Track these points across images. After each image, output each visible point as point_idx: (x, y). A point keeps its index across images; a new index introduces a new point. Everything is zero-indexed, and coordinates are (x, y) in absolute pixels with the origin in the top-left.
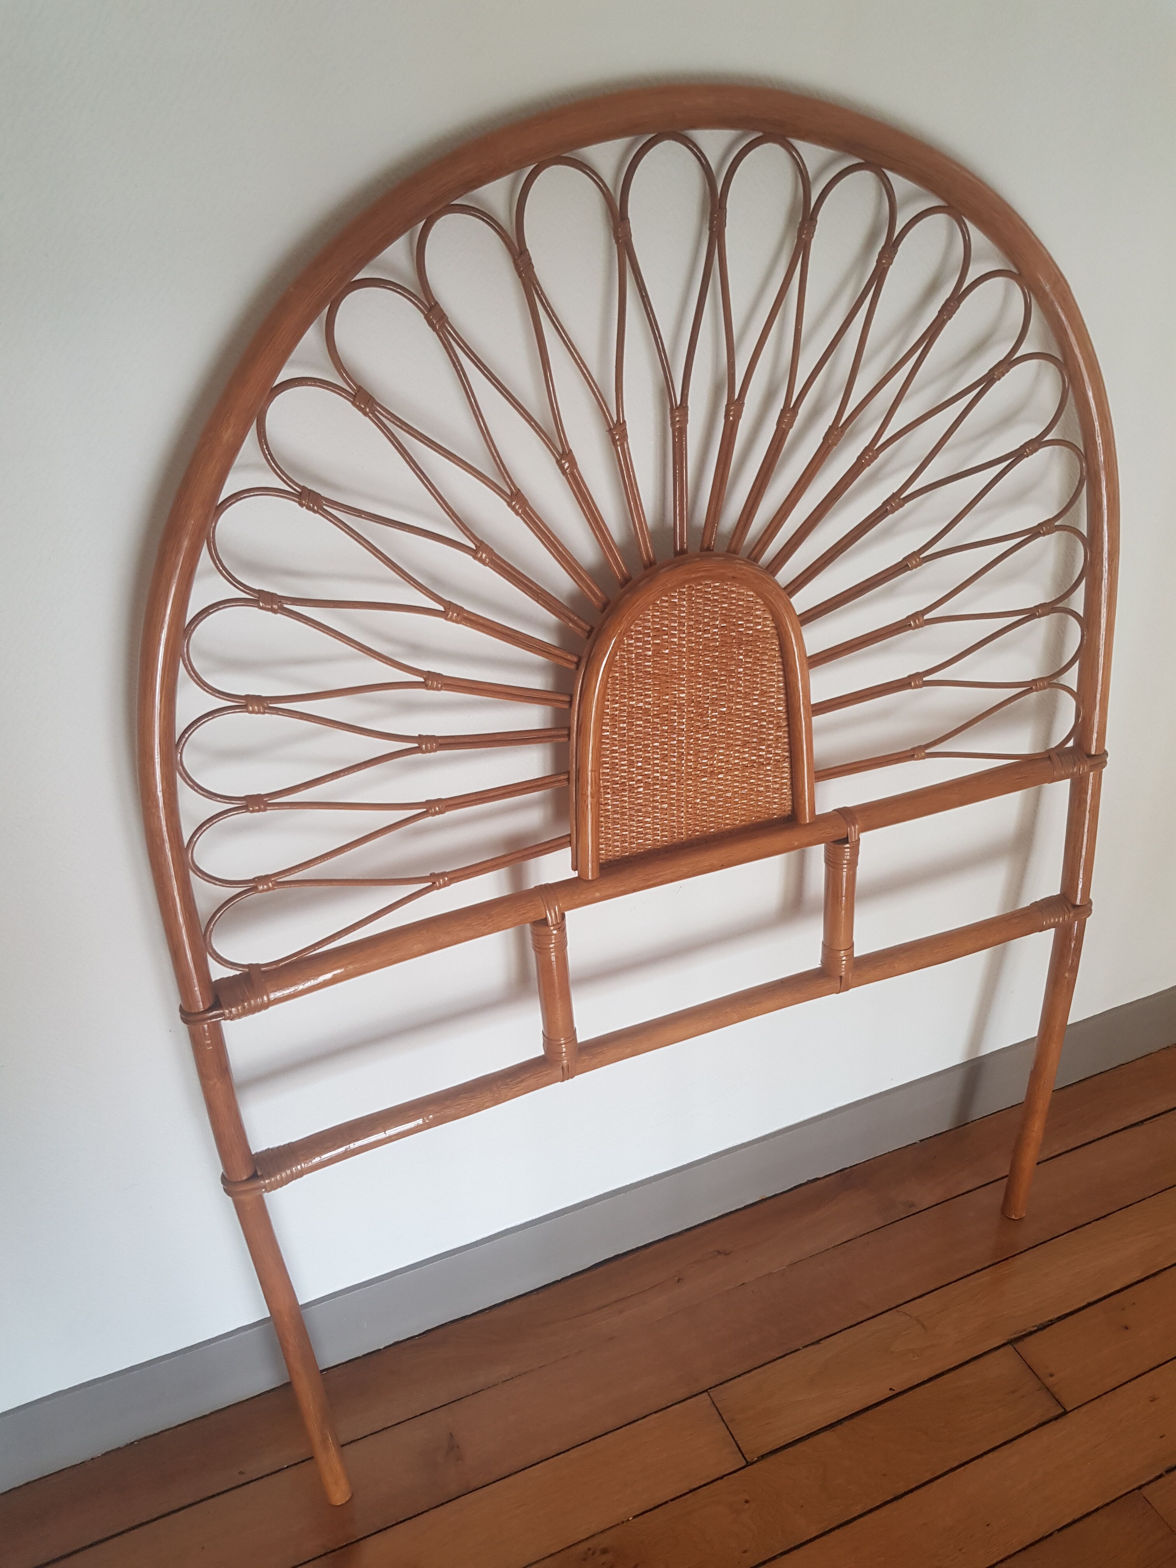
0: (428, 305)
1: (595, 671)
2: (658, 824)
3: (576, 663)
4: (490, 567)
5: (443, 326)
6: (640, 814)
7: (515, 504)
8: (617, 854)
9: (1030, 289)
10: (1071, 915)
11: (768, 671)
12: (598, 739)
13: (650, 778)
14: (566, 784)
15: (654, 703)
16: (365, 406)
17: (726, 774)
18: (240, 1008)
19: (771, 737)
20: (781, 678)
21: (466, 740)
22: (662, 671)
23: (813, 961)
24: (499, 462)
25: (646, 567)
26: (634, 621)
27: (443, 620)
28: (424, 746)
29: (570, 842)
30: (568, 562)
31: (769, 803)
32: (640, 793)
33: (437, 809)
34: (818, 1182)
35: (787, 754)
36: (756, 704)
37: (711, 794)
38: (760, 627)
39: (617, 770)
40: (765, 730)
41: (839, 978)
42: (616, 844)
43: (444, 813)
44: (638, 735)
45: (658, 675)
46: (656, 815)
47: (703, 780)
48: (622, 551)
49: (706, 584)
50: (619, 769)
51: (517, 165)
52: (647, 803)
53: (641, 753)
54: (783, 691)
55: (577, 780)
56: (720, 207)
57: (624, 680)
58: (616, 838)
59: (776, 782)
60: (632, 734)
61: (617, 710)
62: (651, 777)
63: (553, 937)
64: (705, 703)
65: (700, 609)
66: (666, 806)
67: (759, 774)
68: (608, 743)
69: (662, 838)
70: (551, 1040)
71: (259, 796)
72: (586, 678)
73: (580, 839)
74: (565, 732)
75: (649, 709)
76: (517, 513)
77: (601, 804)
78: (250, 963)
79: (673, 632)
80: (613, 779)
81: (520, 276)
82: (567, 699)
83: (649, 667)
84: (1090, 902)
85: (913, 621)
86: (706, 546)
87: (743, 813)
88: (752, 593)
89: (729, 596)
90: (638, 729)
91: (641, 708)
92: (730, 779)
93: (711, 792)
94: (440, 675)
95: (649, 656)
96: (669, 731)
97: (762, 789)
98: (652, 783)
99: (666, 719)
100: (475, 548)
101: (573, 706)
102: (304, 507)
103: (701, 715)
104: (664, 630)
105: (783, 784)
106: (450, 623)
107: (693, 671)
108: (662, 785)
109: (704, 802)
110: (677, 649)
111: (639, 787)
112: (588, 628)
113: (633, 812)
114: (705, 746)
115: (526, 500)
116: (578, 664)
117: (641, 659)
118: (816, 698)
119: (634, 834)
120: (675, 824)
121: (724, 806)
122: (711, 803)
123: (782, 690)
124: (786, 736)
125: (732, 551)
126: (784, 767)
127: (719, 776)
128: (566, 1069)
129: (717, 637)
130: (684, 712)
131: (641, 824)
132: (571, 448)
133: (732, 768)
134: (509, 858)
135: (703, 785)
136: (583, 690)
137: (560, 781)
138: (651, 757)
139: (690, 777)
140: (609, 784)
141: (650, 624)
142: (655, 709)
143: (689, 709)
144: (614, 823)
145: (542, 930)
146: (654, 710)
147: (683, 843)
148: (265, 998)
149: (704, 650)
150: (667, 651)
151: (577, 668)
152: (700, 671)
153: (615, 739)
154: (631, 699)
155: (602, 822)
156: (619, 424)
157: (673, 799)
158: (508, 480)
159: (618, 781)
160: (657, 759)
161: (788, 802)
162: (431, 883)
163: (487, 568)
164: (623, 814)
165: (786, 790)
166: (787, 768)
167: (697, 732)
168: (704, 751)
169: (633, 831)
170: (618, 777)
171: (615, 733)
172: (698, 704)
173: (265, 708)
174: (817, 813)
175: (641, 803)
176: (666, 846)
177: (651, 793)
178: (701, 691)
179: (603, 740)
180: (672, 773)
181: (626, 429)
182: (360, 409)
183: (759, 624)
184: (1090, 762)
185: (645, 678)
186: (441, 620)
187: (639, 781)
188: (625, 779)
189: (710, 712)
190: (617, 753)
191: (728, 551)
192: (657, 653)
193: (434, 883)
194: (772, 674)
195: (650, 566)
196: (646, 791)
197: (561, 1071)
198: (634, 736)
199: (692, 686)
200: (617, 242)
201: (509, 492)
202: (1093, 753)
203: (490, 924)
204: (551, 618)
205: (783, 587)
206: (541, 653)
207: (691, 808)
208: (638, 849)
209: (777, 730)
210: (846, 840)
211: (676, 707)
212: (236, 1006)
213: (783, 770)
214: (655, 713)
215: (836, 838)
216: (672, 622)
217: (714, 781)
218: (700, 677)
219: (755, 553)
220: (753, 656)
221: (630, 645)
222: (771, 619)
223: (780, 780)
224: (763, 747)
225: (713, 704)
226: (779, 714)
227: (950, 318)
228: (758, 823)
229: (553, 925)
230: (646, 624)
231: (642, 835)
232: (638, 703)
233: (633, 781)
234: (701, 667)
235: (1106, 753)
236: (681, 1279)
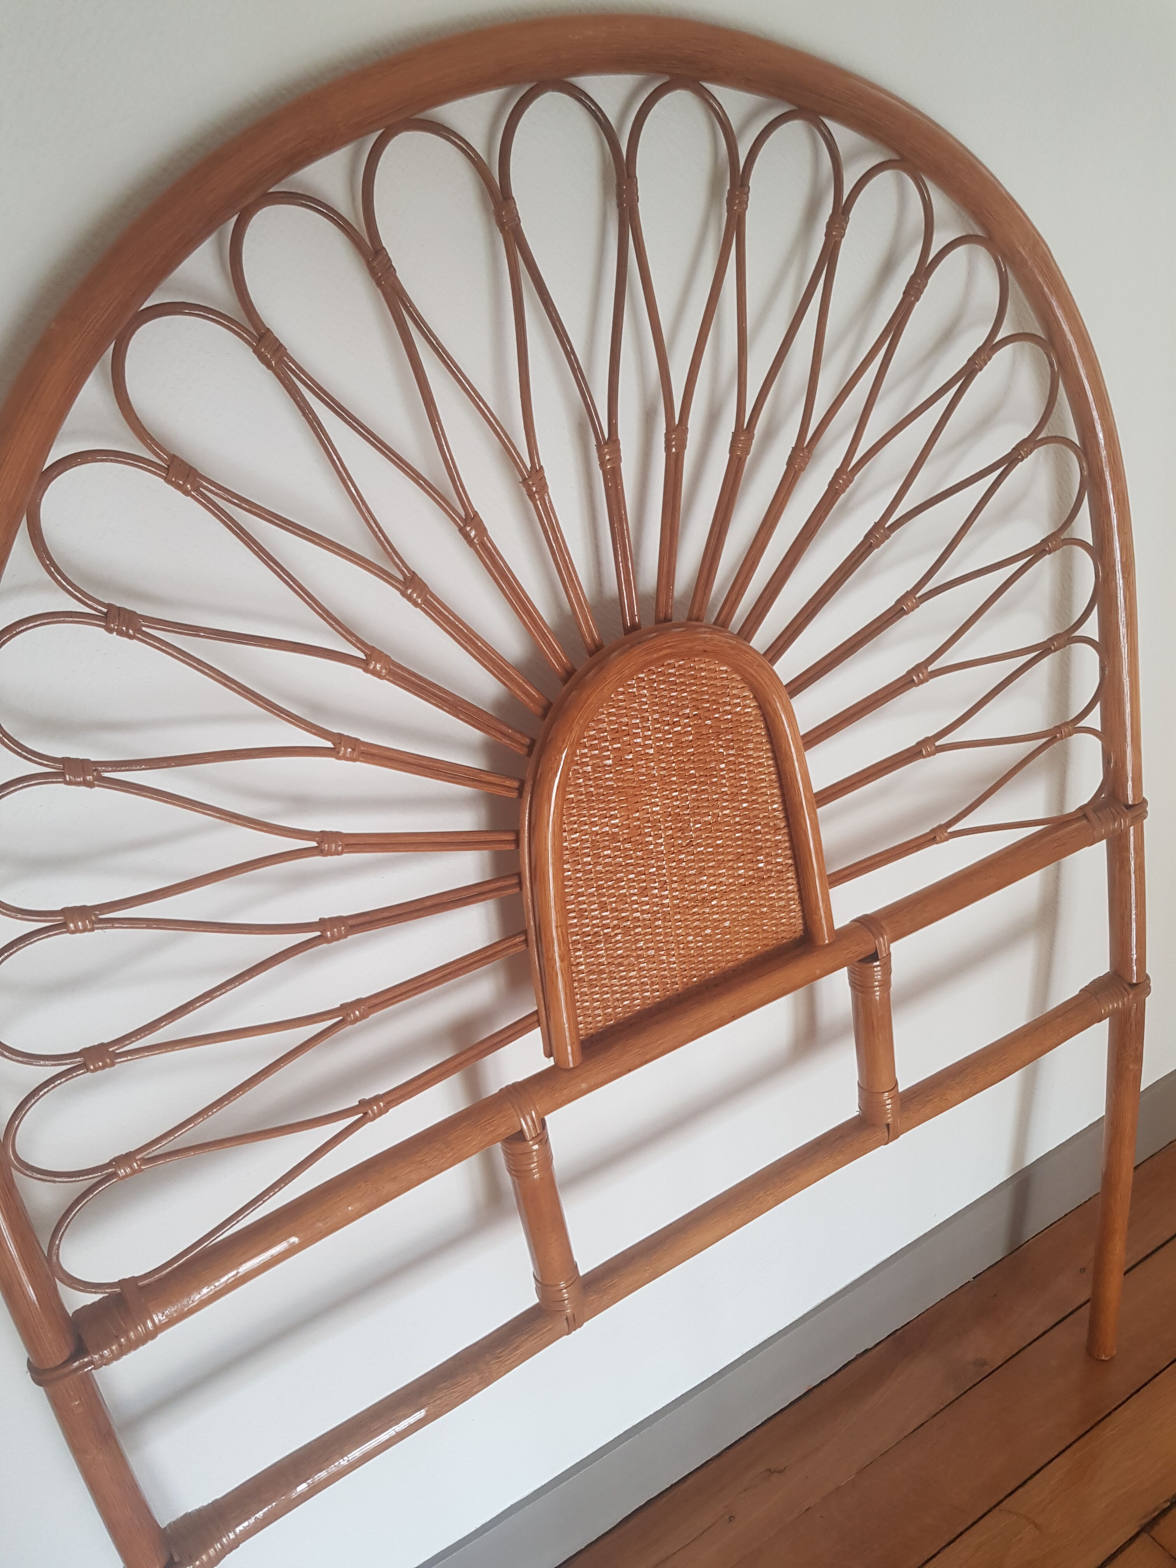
0: (255, 334)
1: (545, 796)
2: (646, 977)
3: (517, 789)
4: (388, 680)
5: (280, 361)
6: (621, 968)
7: (411, 592)
8: (600, 1025)
9: (1004, 256)
10: (1131, 996)
11: (755, 763)
12: (560, 883)
13: (628, 920)
14: (523, 947)
15: (622, 825)
16: (184, 482)
17: (721, 899)
18: (114, 1347)
19: (769, 844)
20: (772, 769)
21: (386, 914)
22: (628, 782)
23: (850, 1109)
24: (382, 539)
25: (591, 654)
26: (588, 724)
27: (333, 760)
28: (329, 933)
29: (538, 1021)
30: (491, 660)
31: (775, 925)
32: (617, 942)
33: (357, 1013)
34: (868, 1355)
35: (790, 861)
36: (745, 805)
37: (706, 927)
38: (738, 709)
39: (587, 918)
40: (760, 836)
41: (885, 1126)
42: (596, 1012)
43: (368, 1016)
44: (607, 869)
45: (624, 788)
46: (642, 965)
47: (694, 910)
48: (555, 634)
49: (669, 664)
50: (590, 916)
51: (356, 132)
52: (629, 953)
53: (613, 891)
54: (776, 785)
55: (539, 939)
56: (628, 176)
57: (582, 801)
58: (595, 1004)
59: (781, 899)
60: (599, 868)
61: (577, 842)
62: (630, 919)
63: (534, 1153)
64: (685, 814)
65: (665, 697)
66: (652, 952)
67: (760, 891)
68: (571, 886)
69: (653, 994)
70: (547, 1286)
71: (102, 1045)
72: (534, 807)
73: (552, 1016)
74: (515, 881)
75: (617, 834)
76: (415, 604)
77: (573, 965)
78: (121, 1278)
79: (634, 731)
80: (584, 930)
81: (379, 284)
82: (511, 837)
83: (611, 779)
84: (1148, 978)
85: (916, 676)
86: (662, 616)
87: (746, 943)
88: (724, 668)
89: (699, 676)
90: (607, 860)
91: (607, 833)
92: (726, 904)
93: (705, 924)
94: (338, 834)
95: (610, 766)
96: (645, 857)
97: (765, 910)
98: (631, 926)
99: (640, 842)
100: (365, 658)
101: (521, 845)
102: (115, 633)
103: (681, 830)
104: (624, 730)
105: (790, 899)
106: (344, 762)
107: (665, 776)
108: (645, 927)
109: (698, 939)
110: (643, 752)
111: (616, 935)
112: (527, 741)
113: (613, 968)
114: (691, 868)
115: (425, 584)
116: (520, 790)
117: (600, 772)
118: (817, 786)
119: (618, 995)
120: (666, 972)
121: (723, 939)
122: (707, 938)
123: (774, 784)
124: (786, 839)
125: (695, 617)
126: (788, 878)
127: (713, 903)
128: (571, 1319)
129: (690, 729)
130: (660, 829)
131: (625, 981)
132: (476, 509)
133: (728, 890)
134: (463, 1058)
135: (695, 917)
136: (532, 824)
137: (515, 945)
138: (627, 894)
139: (678, 910)
140: (579, 937)
141: (605, 725)
142: (624, 831)
143: (666, 825)
144: (591, 986)
145: (519, 1147)
146: (623, 833)
147: (678, 995)
148: (150, 1324)
149: (676, 747)
150: (631, 756)
151: (521, 795)
152: (674, 775)
153: (580, 879)
154: (594, 824)
155: (576, 988)
156: (534, 471)
157: (660, 942)
158: (397, 560)
159: (589, 931)
160: (634, 894)
161: (798, 920)
162: (362, 1115)
163: (385, 681)
164: (602, 972)
165: (794, 906)
166: (792, 878)
167: (680, 852)
168: (690, 875)
169: (616, 992)
170: (588, 926)
171: (579, 871)
172: (677, 817)
173: (93, 922)
174: (836, 927)
175: (621, 954)
176: (659, 1003)
177: (633, 940)
178: (678, 800)
179: (565, 883)
180: (655, 909)
181: (544, 476)
182: (178, 487)
183: (738, 705)
184: (1130, 815)
185: (608, 795)
186: (331, 761)
187: (615, 927)
188: (599, 927)
189: (691, 824)
190: (584, 896)
191: (690, 619)
192: (619, 761)
193: (366, 1114)
194: (761, 765)
195: (596, 649)
196: (626, 938)
197: (565, 1323)
198: (603, 870)
199: (667, 795)
200: (502, 230)
201: (401, 578)
202: (1130, 803)
203: (449, 1155)
204: (475, 735)
205: (762, 653)
206: (470, 783)
207: (683, 949)
208: (625, 1013)
209: (775, 834)
210: (874, 957)
211: (650, 825)
212: (108, 1346)
213: (789, 881)
214: (625, 836)
215: (862, 957)
216: (633, 718)
217: (707, 910)
218: (675, 783)
219: (722, 617)
220: (736, 746)
221: (584, 755)
222: (751, 697)
223: (787, 895)
224: (762, 858)
225: (694, 814)
226: (775, 814)
227: (917, 300)
228: (766, 952)
229: (533, 1139)
230: (601, 726)
231: (627, 995)
232: (603, 828)
233: (609, 928)
234: (674, 770)
235: (1144, 802)
236: (733, 1517)
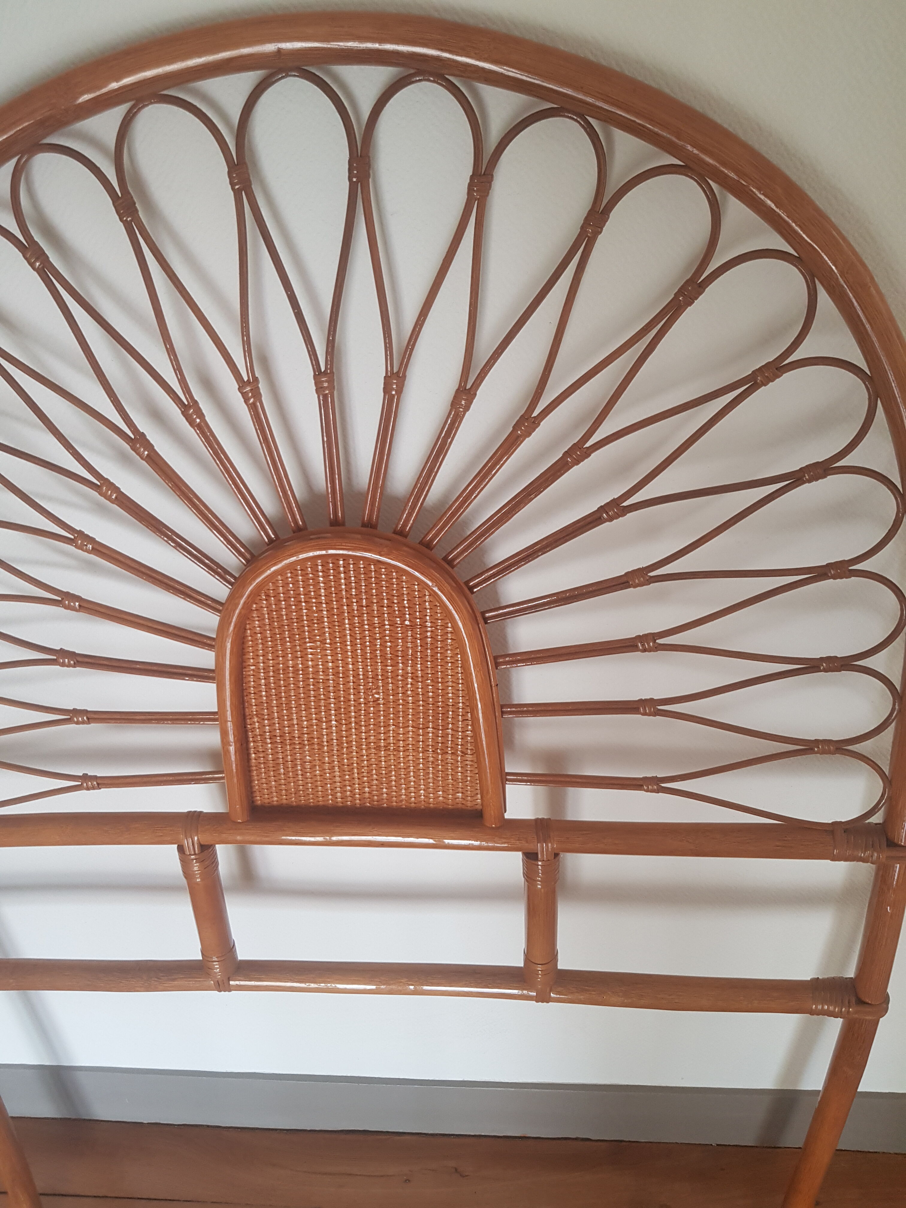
5: (43, 266)
10: (862, 1010)
14: (217, 723)
25: (294, 531)
27: (72, 547)
33: (80, 719)
41: (535, 989)
43: (89, 724)
63: (194, 864)
74: (213, 674)
81: (121, 220)
84: (888, 997)
94: (78, 597)
106: (81, 551)
128: (221, 983)
132: (196, 399)
134: (162, 778)
137: (211, 719)
156: (249, 382)
162: (81, 783)
163: (114, 505)
174: (508, 817)
181: (258, 387)
193: (84, 784)
195: (299, 530)
197: (214, 983)
200: (233, 189)
202: (900, 842)
210: (536, 856)
229: (191, 855)
236: (409, 1181)
